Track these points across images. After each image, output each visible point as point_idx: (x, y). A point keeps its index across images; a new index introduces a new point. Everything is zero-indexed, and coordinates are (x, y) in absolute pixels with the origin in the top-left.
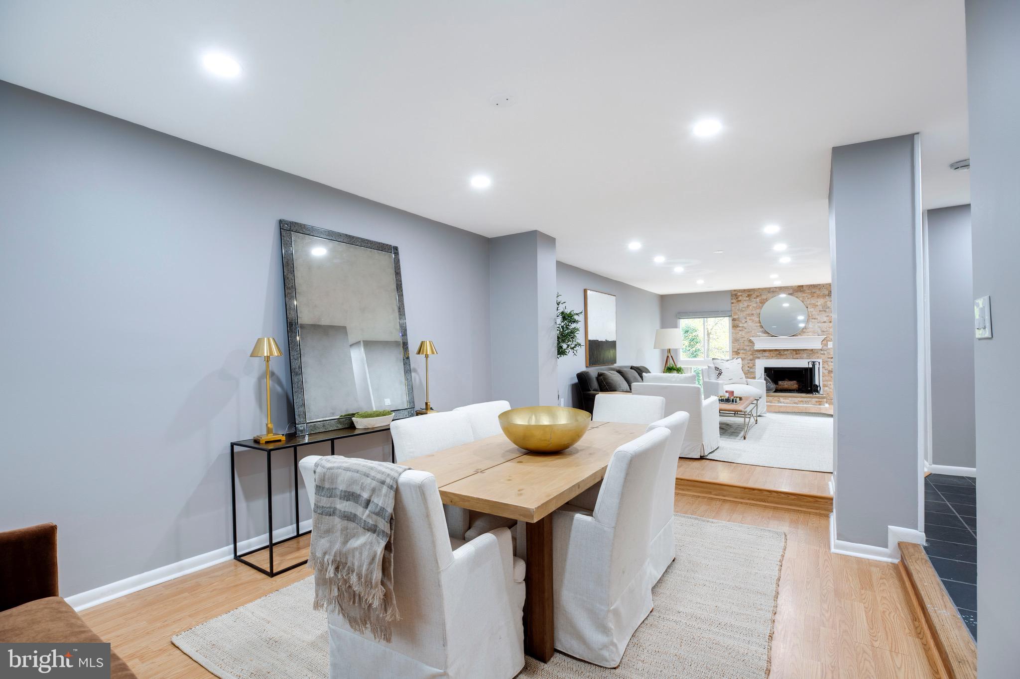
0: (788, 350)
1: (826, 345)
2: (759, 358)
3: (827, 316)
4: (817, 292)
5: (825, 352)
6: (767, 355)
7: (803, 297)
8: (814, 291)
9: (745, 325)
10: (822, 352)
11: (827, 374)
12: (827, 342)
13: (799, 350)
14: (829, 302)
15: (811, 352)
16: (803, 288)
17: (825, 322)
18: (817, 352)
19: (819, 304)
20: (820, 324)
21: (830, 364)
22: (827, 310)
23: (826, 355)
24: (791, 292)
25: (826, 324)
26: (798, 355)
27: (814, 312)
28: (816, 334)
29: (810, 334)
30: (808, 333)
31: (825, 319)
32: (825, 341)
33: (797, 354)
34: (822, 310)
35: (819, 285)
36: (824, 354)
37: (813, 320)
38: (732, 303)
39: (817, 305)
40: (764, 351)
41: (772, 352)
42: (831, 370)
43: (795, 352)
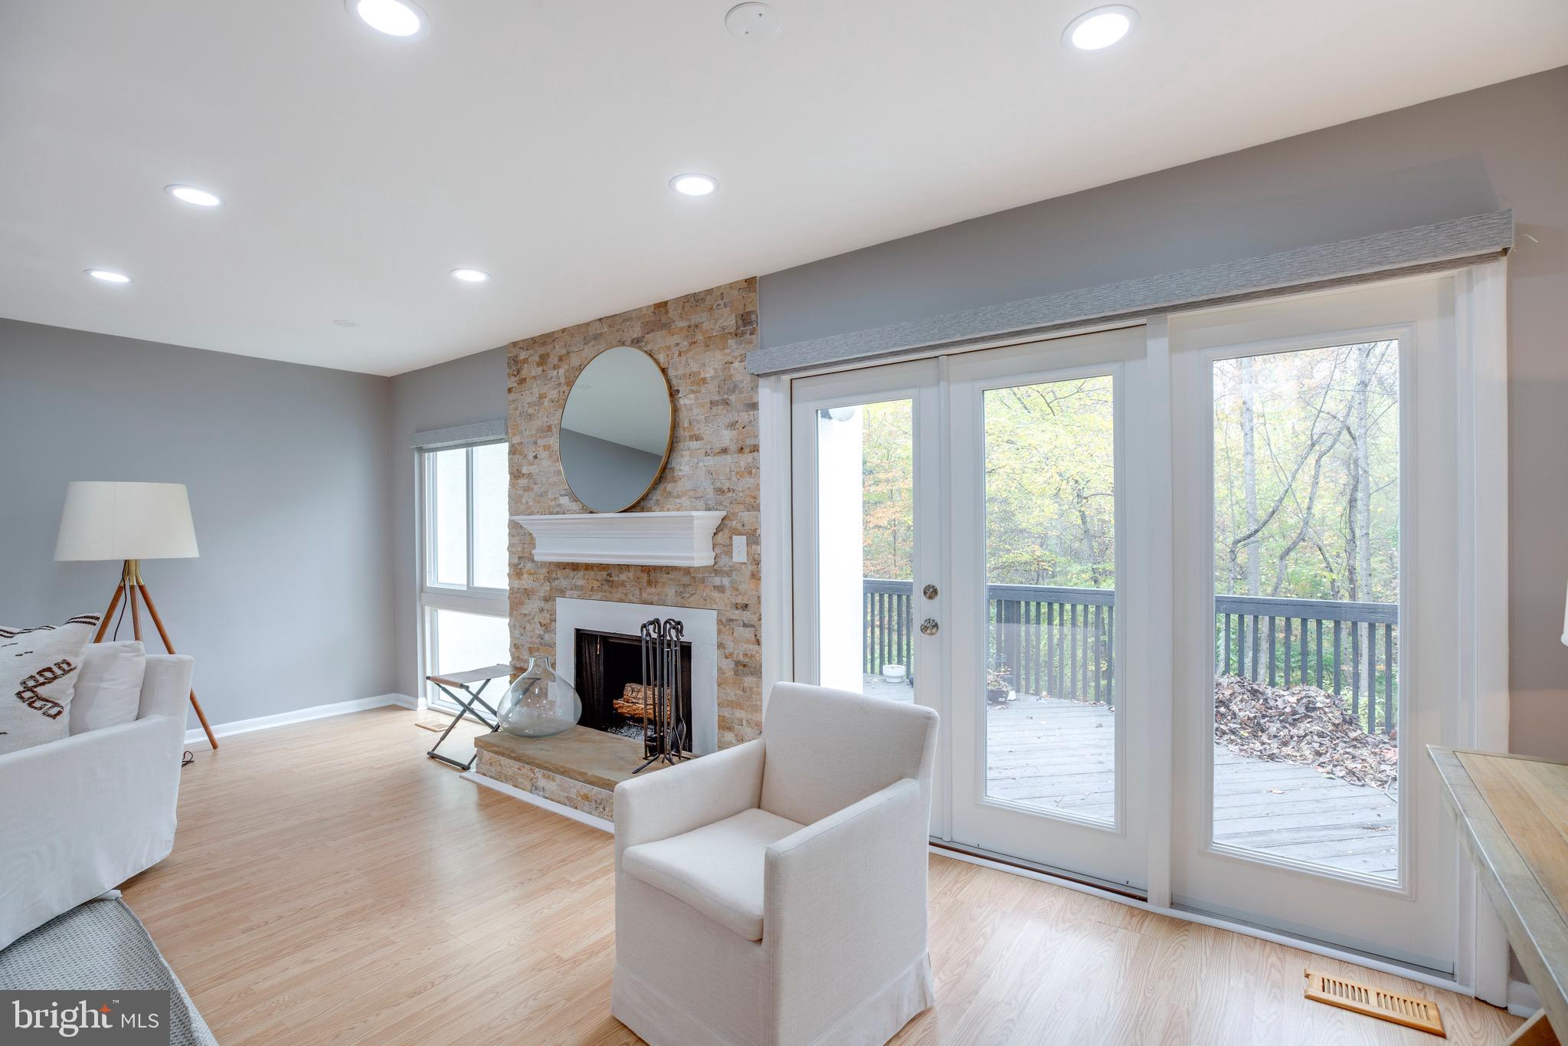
0: (628, 567)
1: (728, 550)
2: (562, 593)
3: (732, 425)
4: (706, 326)
5: (726, 581)
6: (581, 582)
7: (669, 348)
8: (695, 319)
9: (533, 469)
10: (717, 581)
11: (730, 674)
12: (731, 538)
13: (656, 569)
14: (736, 364)
15: (686, 580)
16: (667, 312)
17: (724, 451)
18: (703, 581)
19: (709, 373)
20: (710, 461)
21: (740, 631)
22: (733, 398)
23: (728, 593)
24: (636, 332)
25: (728, 459)
26: (653, 590)
27: (695, 411)
28: (701, 504)
29: (685, 501)
30: (678, 497)
31: (727, 437)
32: (726, 531)
33: (649, 583)
34: (717, 398)
35: (710, 292)
36: (720, 589)
37: (694, 444)
38: (510, 390)
39: (704, 380)
40: (575, 567)
41: (592, 573)
42: (741, 658)
43: (645, 577)
